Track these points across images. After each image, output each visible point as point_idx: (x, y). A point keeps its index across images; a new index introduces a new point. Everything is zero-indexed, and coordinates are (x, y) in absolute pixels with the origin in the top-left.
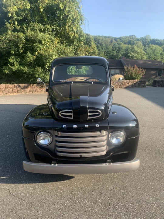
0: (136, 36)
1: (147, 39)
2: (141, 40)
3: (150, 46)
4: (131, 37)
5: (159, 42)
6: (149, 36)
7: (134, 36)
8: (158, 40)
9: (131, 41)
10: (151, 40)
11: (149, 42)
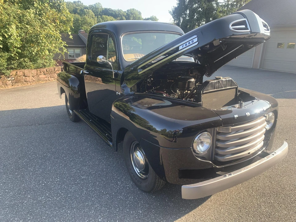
0: (82, 3)
1: (98, 8)
2: (90, 8)
3: (104, 18)
4: (77, 4)
5: (113, 12)
6: (100, 4)
7: (80, 2)
8: (112, 10)
9: (77, 9)
10: (104, 9)
11: (100, 11)
